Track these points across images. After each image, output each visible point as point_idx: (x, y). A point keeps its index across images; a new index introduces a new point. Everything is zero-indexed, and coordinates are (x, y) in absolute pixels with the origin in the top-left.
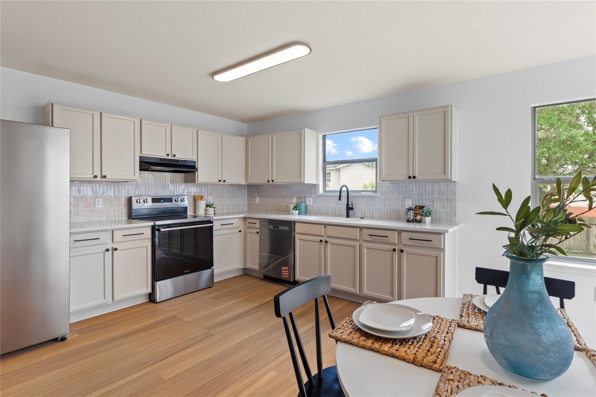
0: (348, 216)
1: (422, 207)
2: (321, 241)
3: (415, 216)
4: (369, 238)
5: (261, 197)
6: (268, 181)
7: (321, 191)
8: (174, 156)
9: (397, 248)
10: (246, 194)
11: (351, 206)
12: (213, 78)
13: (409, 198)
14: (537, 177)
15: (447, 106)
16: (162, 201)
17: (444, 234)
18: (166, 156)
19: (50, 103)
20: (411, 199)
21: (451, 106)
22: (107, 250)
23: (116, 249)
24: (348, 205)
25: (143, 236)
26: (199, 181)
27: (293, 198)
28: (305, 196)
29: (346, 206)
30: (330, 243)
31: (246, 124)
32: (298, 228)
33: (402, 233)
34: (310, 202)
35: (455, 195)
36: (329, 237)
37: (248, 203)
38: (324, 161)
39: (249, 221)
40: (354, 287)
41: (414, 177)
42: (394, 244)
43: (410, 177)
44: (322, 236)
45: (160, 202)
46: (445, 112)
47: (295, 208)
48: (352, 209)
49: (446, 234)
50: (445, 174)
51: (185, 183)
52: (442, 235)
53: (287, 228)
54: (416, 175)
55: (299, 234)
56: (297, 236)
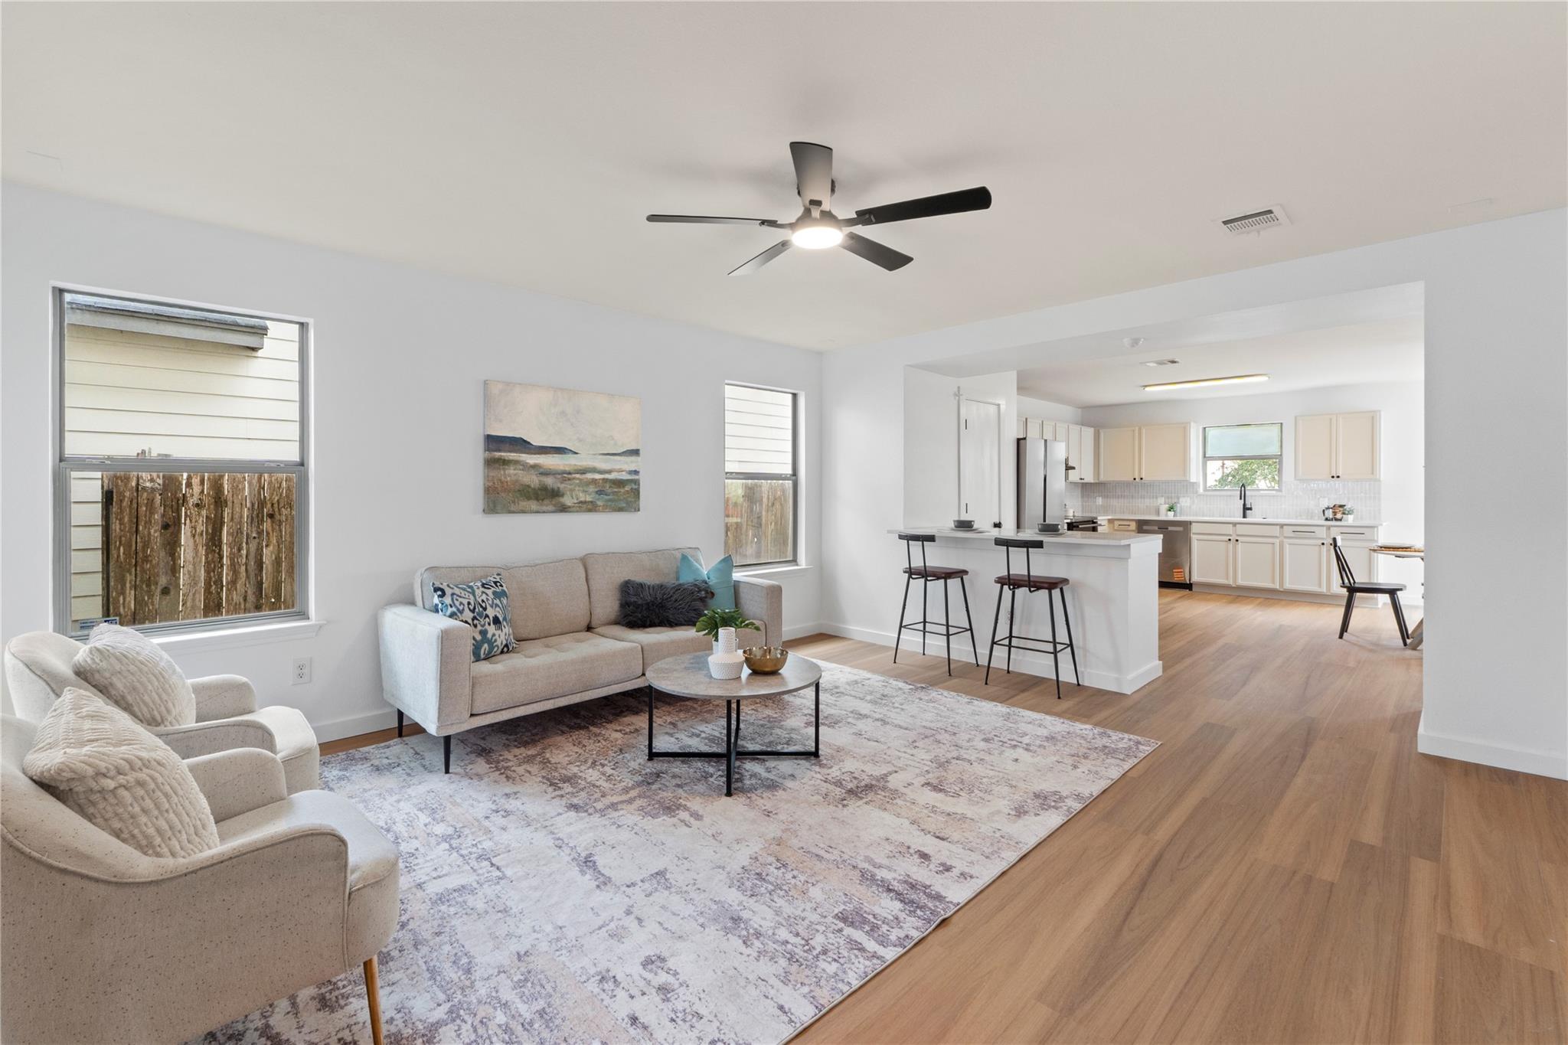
0: (1244, 516)
1: (1341, 506)
2: (1229, 540)
3: (1335, 515)
4: (1292, 535)
6: (1134, 479)
7: (1201, 490)
9: (1326, 542)
11: (1248, 506)
12: (1144, 390)
13: (1324, 497)
15: (1374, 411)
17: (1377, 527)
20: (1327, 498)
21: (1380, 411)
24: (1244, 505)
28: (1181, 496)
29: (1242, 507)
30: (1241, 542)
32: (1194, 528)
33: (1332, 529)
34: (1184, 502)
35: (1380, 491)
36: (1238, 535)
38: (1205, 457)
39: (1116, 523)
40: (1273, 582)
41: (1338, 477)
42: (1322, 538)
43: (1333, 477)
44: (1231, 535)
46: (1373, 417)
47: (1169, 510)
48: (1250, 509)
49: (1379, 527)
50: (1373, 473)
52: (1376, 529)
53: (1180, 529)
54: (1341, 475)
55: (1194, 534)
56: (1193, 537)
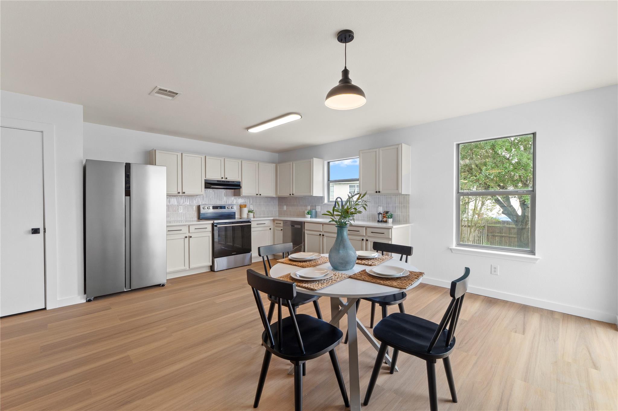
1: (387, 212)
2: (320, 235)
3: (383, 218)
5: (287, 205)
6: (290, 195)
7: (326, 201)
8: (226, 178)
9: (364, 239)
10: (277, 203)
12: (248, 130)
13: (381, 206)
14: (460, 191)
15: (398, 145)
16: (219, 208)
17: (391, 229)
18: (221, 178)
19: (154, 149)
20: (382, 207)
21: (401, 144)
22: (186, 237)
23: (191, 237)
25: (207, 230)
26: (243, 194)
27: (308, 206)
28: (315, 205)
30: (326, 236)
31: (277, 154)
32: (307, 226)
33: (368, 229)
34: (318, 209)
35: (409, 204)
36: (325, 232)
37: (279, 210)
38: (329, 180)
39: (276, 222)
41: (379, 192)
42: (363, 236)
43: (376, 192)
44: (321, 231)
45: (217, 209)
46: (397, 148)
47: (308, 213)
49: (393, 229)
50: (397, 190)
51: (234, 196)
52: (390, 230)
53: (299, 227)
54: (381, 190)
55: (307, 230)
56: (306, 232)
